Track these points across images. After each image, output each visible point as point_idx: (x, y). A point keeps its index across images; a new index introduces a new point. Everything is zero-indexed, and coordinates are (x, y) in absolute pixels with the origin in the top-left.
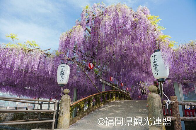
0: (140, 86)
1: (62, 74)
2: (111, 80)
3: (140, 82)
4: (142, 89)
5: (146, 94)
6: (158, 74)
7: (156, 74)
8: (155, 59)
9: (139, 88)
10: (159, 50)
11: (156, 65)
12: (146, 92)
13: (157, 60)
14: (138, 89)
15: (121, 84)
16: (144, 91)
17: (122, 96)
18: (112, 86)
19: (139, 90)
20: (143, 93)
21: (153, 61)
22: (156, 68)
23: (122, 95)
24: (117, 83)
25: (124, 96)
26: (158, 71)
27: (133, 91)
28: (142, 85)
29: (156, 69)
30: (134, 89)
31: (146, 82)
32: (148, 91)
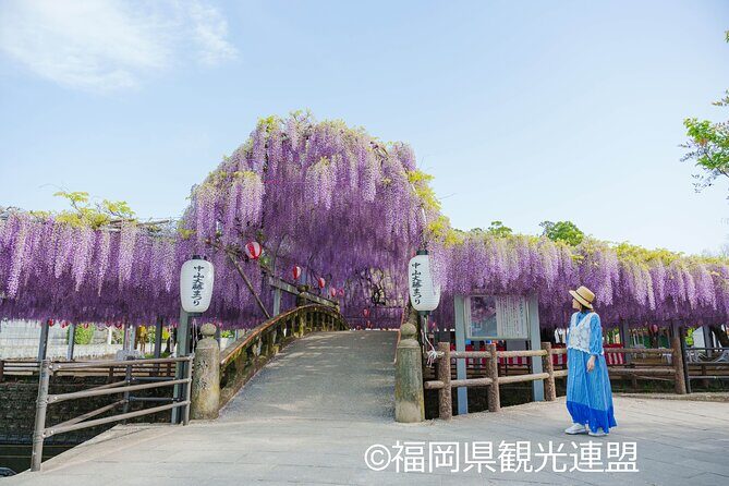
0: (370, 280)
1: (197, 287)
2: (295, 275)
3: (372, 271)
4: (376, 290)
5: (384, 304)
8: (416, 271)
9: (367, 286)
11: (418, 284)
12: (385, 298)
13: (420, 273)
14: (362, 291)
15: (320, 282)
16: (379, 295)
17: (320, 318)
18: (297, 292)
19: (367, 291)
20: (378, 302)
21: (413, 275)
22: (417, 290)
23: (320, 314)
24: (309, 281)
25: (326, 315)
27: (348, 296)
28: (375, 279)
30: (353, 289)
31: (387, 271)
32: (391, 297)
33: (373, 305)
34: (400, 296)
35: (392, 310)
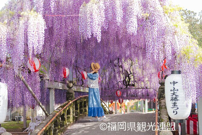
0: (122, 67)
2: (65, 75)
4: (127, 75)
5: (133, 85)
6: (177, 113)
7: (174, 112)
8: (174, 88)
9: (119, 72)
10: (179, 72)
11: (176, 99)
12: (135, 81)
13: (178, 90)
16: (130, 79)
19: (120, 76)
20: (129, 85)
21: (171, 91)
22: (175, 103)
26: (178, 108)
28: (126, 66)
29: (175, 106)
30: (107, 74)
31: (136, 59)
32: (140, 80)
33: (124, 87)
34: (147, 79)
35: (140, 90)
